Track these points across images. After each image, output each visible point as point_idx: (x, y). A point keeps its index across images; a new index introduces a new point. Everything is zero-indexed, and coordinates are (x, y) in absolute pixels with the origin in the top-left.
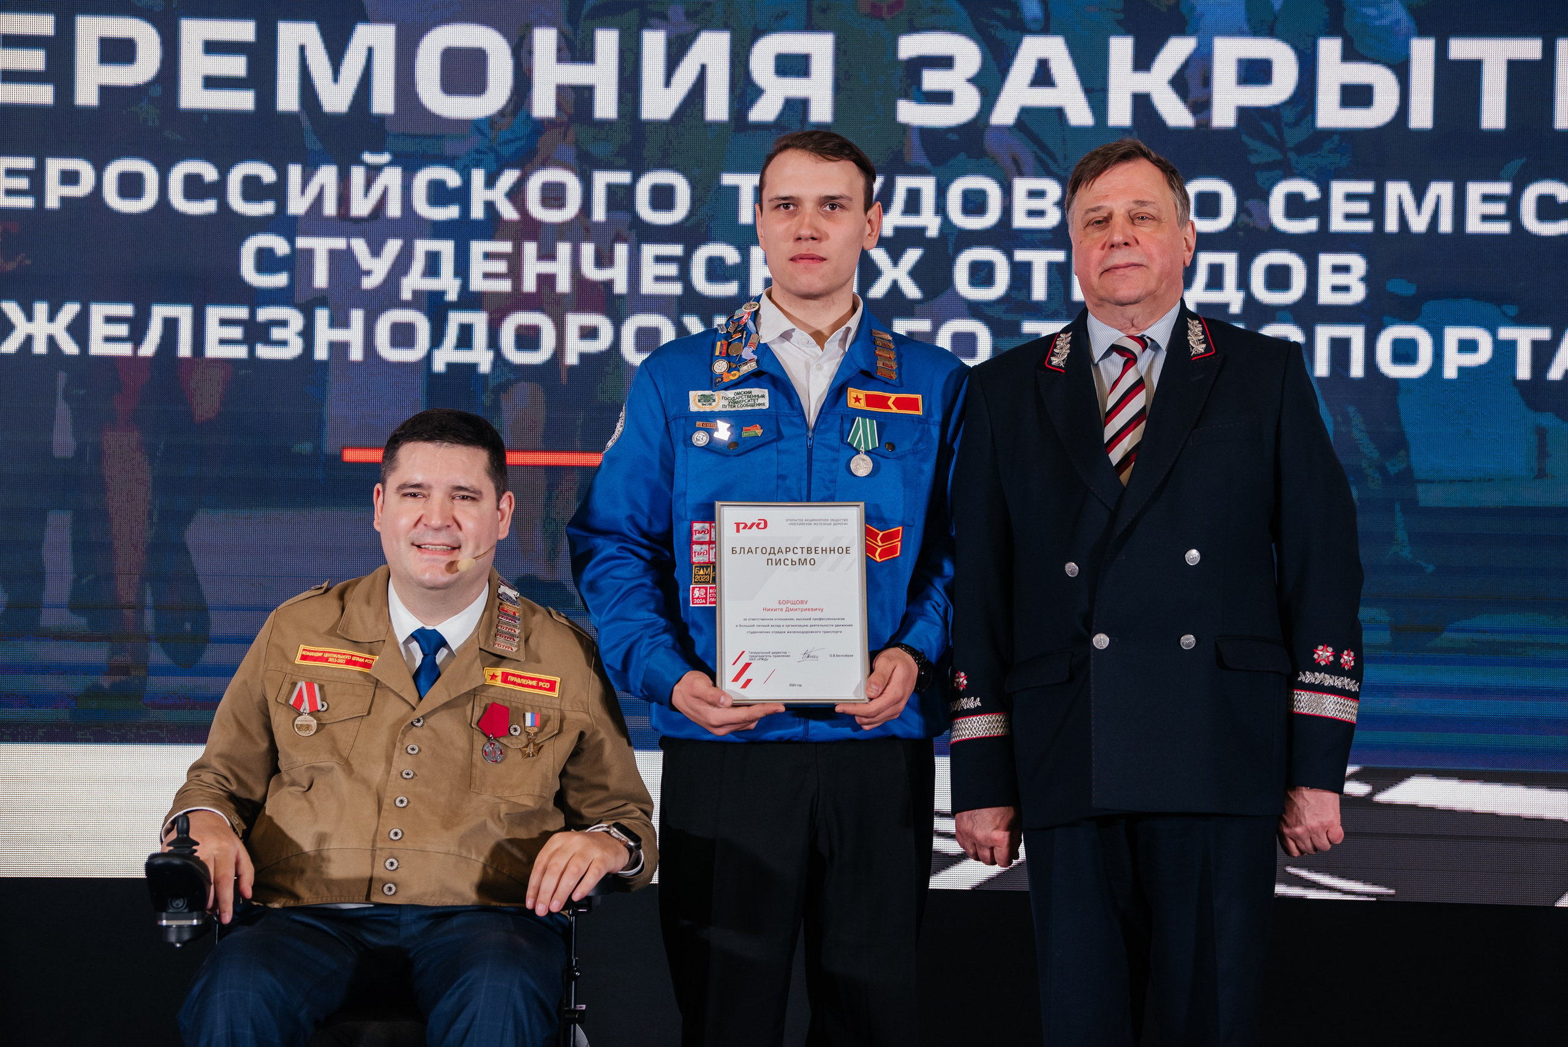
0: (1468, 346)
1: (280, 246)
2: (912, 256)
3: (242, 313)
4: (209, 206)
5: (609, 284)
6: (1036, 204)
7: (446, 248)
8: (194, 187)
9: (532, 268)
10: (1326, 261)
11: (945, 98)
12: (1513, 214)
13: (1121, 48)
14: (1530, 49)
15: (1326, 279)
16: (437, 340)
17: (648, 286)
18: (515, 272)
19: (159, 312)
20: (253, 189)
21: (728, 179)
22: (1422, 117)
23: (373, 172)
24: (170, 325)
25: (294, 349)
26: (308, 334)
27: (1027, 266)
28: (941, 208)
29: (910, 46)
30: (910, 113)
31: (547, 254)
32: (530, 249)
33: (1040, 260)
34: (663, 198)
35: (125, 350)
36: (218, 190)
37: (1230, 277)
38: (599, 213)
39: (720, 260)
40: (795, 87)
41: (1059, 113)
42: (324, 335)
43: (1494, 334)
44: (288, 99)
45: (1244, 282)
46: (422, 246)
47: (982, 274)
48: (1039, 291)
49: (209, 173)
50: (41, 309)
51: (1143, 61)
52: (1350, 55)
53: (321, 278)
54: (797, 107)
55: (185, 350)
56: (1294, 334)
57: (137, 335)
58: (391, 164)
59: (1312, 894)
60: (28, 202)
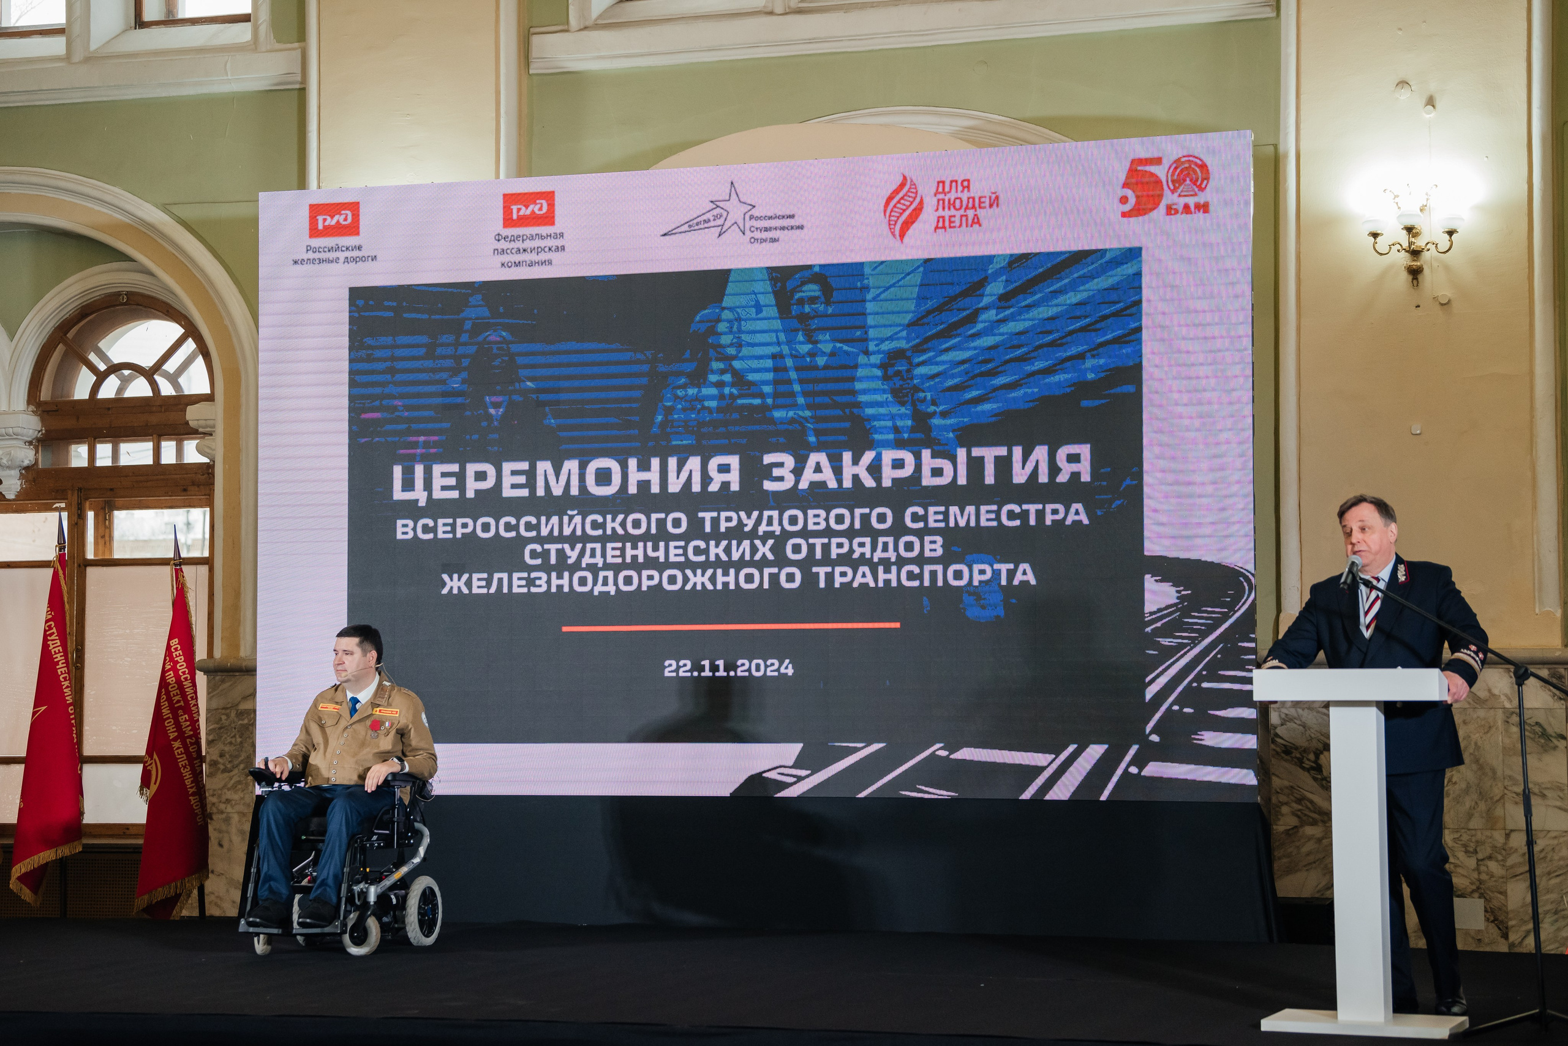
0: (982, 572)
1: (538, 548)
2: (770, 542)
3: (525, 575)
4: (513, 534)
5: (658, 557)
6: (816, 520)
7: (598, 546)
8: (508, 527)
9: (629, 552)
10: (927, 539)
11: (781, 479)
12: (998, 518)
13: (847, 457)
14: (1002, 451)
15: (928, 547)
16: (595, 583)
17: (672, 559)
18: (623, 555)
19: (496, 576)
20: (529, 527)
21: (701, 515)
22: (962, 480)
23: (571, 518)
24: (500, 580)
25: (544, 588)
26: (549, 582)
27: (814, 545)
28: (781, 523)
29: (768, 459)
30: (768, 485)
31: (634, 547)
32: (628, 545)
33: (818, 542)
34: (677, 523)
35: (484, 591)
36: (516, 528)
37: (891, 546)
38: (653, 531)
39: (699, 547)
40: (725, 477)
41: (823, 484)
42: (555, 582)
43: (992, 566)
44: (540, 492)
45: (896, 549)
46: (589, 546)
47: (797, 549)
48: (818, 555)
49: (513, 521)
50: (455, 576)
51: (856, 461)
52: (934, 456)
53: (553, 561)
54: (726, 485)
55: (505, 590)
56: (916, 570)
57: (489, 585)
58: (577, 514)
59: (926, 796)
60: (450, 536)
